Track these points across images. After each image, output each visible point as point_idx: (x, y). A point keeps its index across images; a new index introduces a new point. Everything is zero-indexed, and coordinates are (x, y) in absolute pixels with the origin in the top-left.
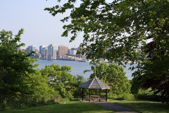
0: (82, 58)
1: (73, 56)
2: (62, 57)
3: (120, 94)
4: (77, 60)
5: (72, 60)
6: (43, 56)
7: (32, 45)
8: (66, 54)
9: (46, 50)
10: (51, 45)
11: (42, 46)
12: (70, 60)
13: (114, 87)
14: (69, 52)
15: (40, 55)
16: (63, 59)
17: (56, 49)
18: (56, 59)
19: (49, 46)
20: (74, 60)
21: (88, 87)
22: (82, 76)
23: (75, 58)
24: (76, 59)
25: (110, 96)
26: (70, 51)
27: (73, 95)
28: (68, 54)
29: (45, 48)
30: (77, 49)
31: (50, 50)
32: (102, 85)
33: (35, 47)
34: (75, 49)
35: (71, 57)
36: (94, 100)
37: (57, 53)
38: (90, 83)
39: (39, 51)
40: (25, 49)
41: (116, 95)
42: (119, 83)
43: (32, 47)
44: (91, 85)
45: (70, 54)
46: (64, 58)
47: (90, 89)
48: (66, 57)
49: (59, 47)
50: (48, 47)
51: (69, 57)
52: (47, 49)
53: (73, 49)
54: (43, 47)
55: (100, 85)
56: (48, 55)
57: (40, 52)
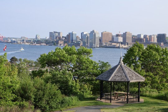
0: (128, 45)
1: (118, 43)
2: (105, 44)
3: (163, 89)
4: (122, 48)
5: (117, 48)
6: (84, 43)
7: (73, 32)
8: (110, 42)
9: (88, 37)
10: (93, 31)
11: (83, 33)
12: (114, 47)
13: (154, 79)
14: (113, 38)
15: (82, 42)
16: (106, 47)
17: (98, 35)
18: (98, 46)
19: (91, 32)
20: (119, 47)
21: (109, 78)
22: (107, 63)
23: (119, 46)
24: (121, 46)
25: (146, 92)
26: (115, 37)
27: (91, 91)
28: (112, 41)
29: (86, 35)
30: (122, 35)
31: (92, 37)
32: (131, 75)
33: (76, 34)
34: (120, 35)
35: (115, 44)
36: (119, 99)
37: (100, 40)
38: (112, 73)
39: (80, 38)
40: (66, 36)
41: (156, 91)
42: (161, 73)
43: (72, 34)
44: (113, 75)
45: (115, 41)
46: (107, 45)
47: (111, 82)
48: (110, 44)
49: (102, 33)
50: (90, 34)
51: (113, 44)
52: (89, 35)
53: (117, 35)
54: (85, 33)
55: (128, 76)
56: (90, 43)
57: (82, 40)
